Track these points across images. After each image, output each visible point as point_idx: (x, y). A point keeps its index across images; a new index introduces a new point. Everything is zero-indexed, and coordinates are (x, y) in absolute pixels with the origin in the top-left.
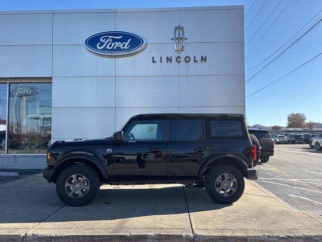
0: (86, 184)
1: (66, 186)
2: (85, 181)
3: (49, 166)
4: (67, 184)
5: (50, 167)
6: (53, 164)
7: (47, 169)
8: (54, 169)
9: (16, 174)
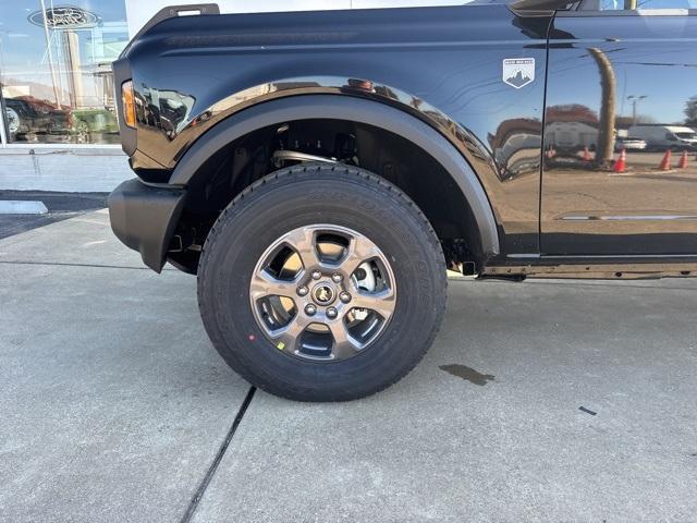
0: (369, 282)
1: (255, 295)
2: (365, 267)
3: (139, 171)
4: (262, 284)
5: (152, 179)
6: (166, 162)
7: (128, 191)
8: (174, 192)
9: (37, 208)
